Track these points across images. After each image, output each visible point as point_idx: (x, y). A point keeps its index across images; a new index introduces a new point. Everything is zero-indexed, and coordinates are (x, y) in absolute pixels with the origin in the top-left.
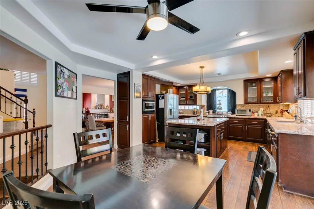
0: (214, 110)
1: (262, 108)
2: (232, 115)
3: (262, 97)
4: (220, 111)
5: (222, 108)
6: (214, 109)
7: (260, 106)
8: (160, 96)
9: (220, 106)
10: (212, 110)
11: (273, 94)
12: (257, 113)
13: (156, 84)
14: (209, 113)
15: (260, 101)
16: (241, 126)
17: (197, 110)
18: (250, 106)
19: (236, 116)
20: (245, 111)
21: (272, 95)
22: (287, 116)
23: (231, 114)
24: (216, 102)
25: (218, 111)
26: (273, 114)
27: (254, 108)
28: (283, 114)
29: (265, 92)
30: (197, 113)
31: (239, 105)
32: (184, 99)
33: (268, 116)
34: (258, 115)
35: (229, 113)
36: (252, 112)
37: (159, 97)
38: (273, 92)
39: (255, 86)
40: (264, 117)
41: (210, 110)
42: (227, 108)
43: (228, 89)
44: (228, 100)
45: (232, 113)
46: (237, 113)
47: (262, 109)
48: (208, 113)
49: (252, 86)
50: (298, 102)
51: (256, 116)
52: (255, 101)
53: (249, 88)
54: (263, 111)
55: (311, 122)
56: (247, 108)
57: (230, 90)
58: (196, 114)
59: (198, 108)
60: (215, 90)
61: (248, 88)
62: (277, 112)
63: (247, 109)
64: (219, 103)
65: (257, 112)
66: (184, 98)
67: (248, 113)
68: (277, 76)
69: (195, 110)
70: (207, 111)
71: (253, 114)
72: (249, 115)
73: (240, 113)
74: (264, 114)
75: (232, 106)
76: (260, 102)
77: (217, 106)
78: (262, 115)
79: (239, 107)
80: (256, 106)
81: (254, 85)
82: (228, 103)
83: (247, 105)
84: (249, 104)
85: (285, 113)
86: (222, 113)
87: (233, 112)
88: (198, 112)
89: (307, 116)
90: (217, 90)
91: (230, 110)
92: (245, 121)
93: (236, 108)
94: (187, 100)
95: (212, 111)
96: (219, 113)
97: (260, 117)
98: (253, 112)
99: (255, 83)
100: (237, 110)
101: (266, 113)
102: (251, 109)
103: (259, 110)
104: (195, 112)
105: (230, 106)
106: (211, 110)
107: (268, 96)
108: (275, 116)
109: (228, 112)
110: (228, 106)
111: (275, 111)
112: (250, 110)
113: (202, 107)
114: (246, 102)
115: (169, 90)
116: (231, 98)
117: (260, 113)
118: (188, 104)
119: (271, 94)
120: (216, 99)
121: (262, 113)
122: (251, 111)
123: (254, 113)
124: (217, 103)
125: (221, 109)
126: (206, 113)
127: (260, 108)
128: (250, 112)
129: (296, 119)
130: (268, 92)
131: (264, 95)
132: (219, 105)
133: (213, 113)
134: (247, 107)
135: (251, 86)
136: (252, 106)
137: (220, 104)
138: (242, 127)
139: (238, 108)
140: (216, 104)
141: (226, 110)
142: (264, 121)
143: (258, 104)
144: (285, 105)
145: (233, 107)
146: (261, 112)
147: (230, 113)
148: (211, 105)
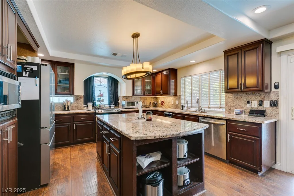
3: (145, 89)
5: (104, 100)
6: (93, 101)
8: (24, 69)
15: (144, 93)
17: (71, 103)
21: (151, 89)
24: (94, 93)
25: (98, 103)
37: (19, 69)
38: (151, 86)
41: (89, 103)
44: (109, 90)
45: (116, 106)
48: (86, 108)
57: (110, 77)
59: (72, 100)
60: (93, 77)
75: (114, 99)
77: (97, 98)
82: (110, 94)
91: (112, 102)
95: (92, 105)
105: (112, 98)
110: (110, 97)
112: (137, 103)
113: (78, 98)
114: (133, 94)
126: (84, 107)
137: (102, 95)
141: (108, 103)
147: (113, 106)
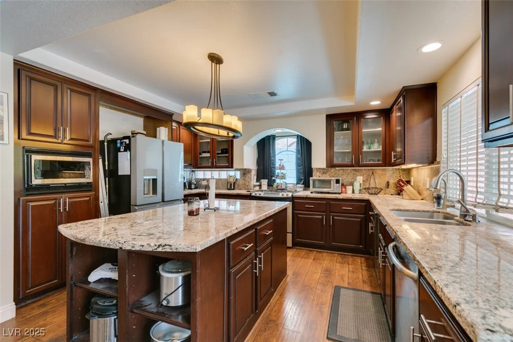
0: (271, 179)
1: (360, 175)
2: (304, 190)
3: (362, 153)
4: (282, 182)
5: (287, 176)
6: (272, 177)
7: (358, 171)
8: (121, 143)
9: (282, 171)
10: (267, 180)
11: (381, 147)
12: (352, 187)
13: (100, 107)
14: (260, 186)
15: (357, 162)
16: (321, 217)
17: (237, 179)
18: (337, 173)
19: (312, 193)
20: (329, 182)
21: (380, 149)
22: (411, 195)
23: (302, 189)
24: (274, 164)
25: (278, 181)
26: (382, 189)
27: (344, 175)
28: (401, 191)
29: (367, 143)
30: (236, 186)
31: (318, 169)
32: (208, 155)
33: (372, 194)
34: (353, 192)
35: (299, 187)
36: (343, 185)
37: (119, 145)
38: (381, 143)
39: (348, 129)
40: (366, 196)
41: (262, 180)
42: (295, 176)
43: (298, 136)
44: (297, 159)
45: (305, 187)
46: (314, 187)
47: (360, 179)
48: (258, 188)
49: (343, 130)
50: (439, 163)
51: (349, 194)
52: (347, 161)
53: (337, 133)
54: (361, 182)
55: (486, 216)
56: (333, 176)
57: (301, 136)
58: (233, 189)
59: (238, 175)
60: (274, 137)
61: (335, 132)
62: (388, 184)
63: (333, 178)
64: (280, 165)
65: (352, 184)
66: (208, 152)
67: (334, 186)
68: (389, 107)
69: (232, 180)
70: (257, 182)
71: (344, 190)
72: (335, 192)
73: (318, 188)
74: (365, 189)
75: (304, 173)
76: (358, 164)
77: (277, 171)
78: (360, 190)
79: (318, 174)
80: (349, 171)
81: (345, 126)
82: (298, 165)
83: (333, 170)
84: (337, 168)
85: (407, 188)
86: (286, 187)
87: (307, 186)
88: (239, 185)
89: (478, 201)
90: (276, 138)
91: (302, 179)
92: (329, 205)
93: (312, 177)
94: (212, 157)
95: (266, 183)
96: (279, 188)
97: (357, 196)
98: (345, 184)
99: (347, 122)
100: (314, 181)
101: (367, 187)
102: (341, 179)
103: (356, 180)
104: (231, 185)
105: (301, 171)
106: (265, 180)
107: (372, 150)
108: (385, 194)
109: (298, 185)
110: (298, 171)
111: (384, 183)
112: (338, 181)
113: (245, 172)
114: (331, 165)
115: (158, 129)
116: (303, 155)
117: (357, 186)
118: (217, 167)
119: (377, 147)
120: (274, 156)
121: (360, 187)
122: (341, 182)
123: (345, 188)
124: (277, 165)
125: (283, 177)
126: (255, 186)
127: (357, 175)
128: (338, 185)
129: (439, 204)
130: (372, 143)
131: (365, 149)
132: (280, 169)
133: (268, 185)
134: (333, 174)
135: (340, 129)
136: (341, 171)
137: (282, 168)
138: (323, 217)
139: (316, 176)
140: (274, 168)
141: (294, 181)
142: (365, 205)
143: (354, 167)
144: (402, 169)
145: (306, 174)
146: (359, 185)
147: (301, 187)
148: (265, 169)
